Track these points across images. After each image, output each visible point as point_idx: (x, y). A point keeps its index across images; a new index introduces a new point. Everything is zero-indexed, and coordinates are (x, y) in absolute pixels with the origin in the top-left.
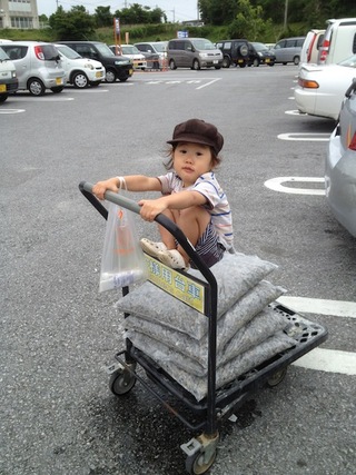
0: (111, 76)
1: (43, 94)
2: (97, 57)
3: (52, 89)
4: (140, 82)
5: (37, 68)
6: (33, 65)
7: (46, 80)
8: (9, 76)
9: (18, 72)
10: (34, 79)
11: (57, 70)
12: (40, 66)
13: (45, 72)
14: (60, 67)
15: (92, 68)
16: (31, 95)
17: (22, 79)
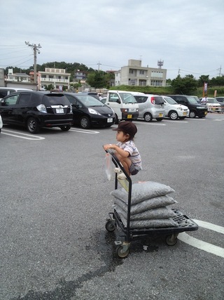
0: (193, 114)
1: (151, 121)
2: (186, 103)
3: (156, 119)
4: (210, 119)
5: (150, 108)
6: (149, 106)
7: (154, 114)
8: (135, 111)
9: (139, 109)
10: (148, 113)
11: (161, 109)
12: (152, 107)
13: (154, 110)
14: (163, 108)
15: (181, 109)
16: (145, 121)
17: (140, 112)
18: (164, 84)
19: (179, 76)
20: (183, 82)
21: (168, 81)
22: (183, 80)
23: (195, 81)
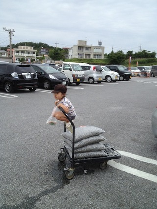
0: (122, 78)
1: (93, 83)
2: (117, 71)
3: (97, 81)
4: (133, 81)
6: (91, 73)
7: (95, 78)
8: (82, 76)
9: (85, 75)
10: (91, 78)
11: (100, 75)
12: (94, 73)
13: (95, 75)
14: (101, 74)
15: (114, 75)
16: (89, 83)
17: (86, 78)
18: (102, 58)
19: (113, 52)
20: (116, 56)
21: (105, 55)
22: (116, 54)
23: (124, 55)
